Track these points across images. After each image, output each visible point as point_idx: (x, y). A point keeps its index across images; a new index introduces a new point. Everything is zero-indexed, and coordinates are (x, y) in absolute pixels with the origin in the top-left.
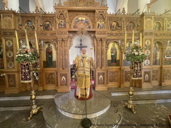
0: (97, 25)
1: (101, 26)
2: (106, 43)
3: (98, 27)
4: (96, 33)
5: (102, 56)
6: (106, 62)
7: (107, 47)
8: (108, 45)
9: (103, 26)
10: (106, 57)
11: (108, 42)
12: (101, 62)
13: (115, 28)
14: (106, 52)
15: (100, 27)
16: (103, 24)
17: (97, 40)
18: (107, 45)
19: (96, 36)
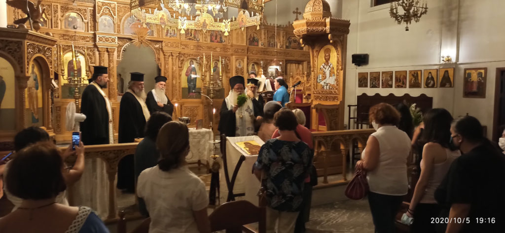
0: (166, 31)
1: (171, 34)
2: (179, 59)
3: (167, 35)
4: (164, 44)
5: (172, 81)
6: (179, 91)
7: (181, 67)
8: (182, 63)
9: (174, 34)
10: (180, 83)
11: (182, 59)
12: (172, 90)
13: (193, 36)
14: (180, 75)
15: (169, 34)
16: (174, 30)
17: (164, 55)
18: (180, 63)
19: (163, 49)
